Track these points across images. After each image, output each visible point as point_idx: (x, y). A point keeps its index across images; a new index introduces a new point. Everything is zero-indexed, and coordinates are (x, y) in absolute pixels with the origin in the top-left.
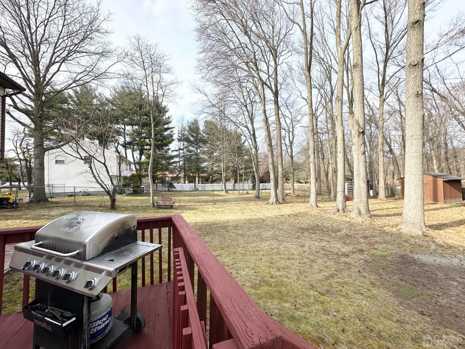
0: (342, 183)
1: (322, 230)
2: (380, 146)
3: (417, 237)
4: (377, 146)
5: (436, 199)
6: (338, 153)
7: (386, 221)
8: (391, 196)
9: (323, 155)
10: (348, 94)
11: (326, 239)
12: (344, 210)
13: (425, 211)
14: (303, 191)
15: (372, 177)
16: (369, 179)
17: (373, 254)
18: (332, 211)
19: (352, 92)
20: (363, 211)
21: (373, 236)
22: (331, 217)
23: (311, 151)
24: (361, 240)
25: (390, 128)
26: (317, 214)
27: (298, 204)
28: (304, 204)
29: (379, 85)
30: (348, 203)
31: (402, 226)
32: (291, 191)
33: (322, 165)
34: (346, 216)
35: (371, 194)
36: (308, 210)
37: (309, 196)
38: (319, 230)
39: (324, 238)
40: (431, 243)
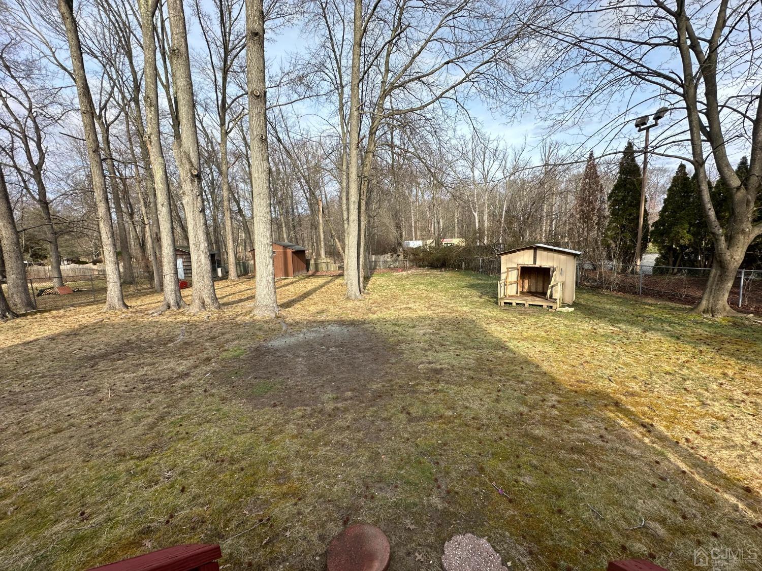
0: (171, 260)
1: (140, 348)
2: (226, 203)
3: (271, 321)
4: (222, 201)
5: (287, 274)
6: (159, 206)
7: (238, 309)
8: (244, 275)
9: (131, 207)
10: (170, 100)
11: (148, 361)
12: (178, 304)
13: (276, 289)
14: (88, 280)
15: (219, 249)
16: (215, 251)
17: (223, 359)
18: (157, 309)
19: (176, 99)
20: (208, 300)
21: (223, 334)
22: (156, 320)
23: (98, 195)
24: (207, 344)
25: (237, 178)
26: (126, 321)
27: (78, 309)
28: (95, 306)
29: (218, 105)
30: (185, 292)
31: (255, 312)
32: (55, 283)
33: (128, 226)
34: (183, 314)
35: (220, 274)
36: (105, 316)
37: (105, 290)
38: (132, 349)
39: (142, 361)
40: (283, 324)
